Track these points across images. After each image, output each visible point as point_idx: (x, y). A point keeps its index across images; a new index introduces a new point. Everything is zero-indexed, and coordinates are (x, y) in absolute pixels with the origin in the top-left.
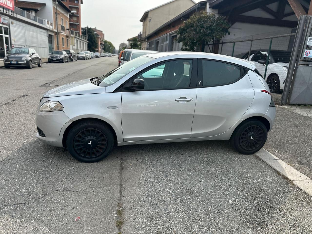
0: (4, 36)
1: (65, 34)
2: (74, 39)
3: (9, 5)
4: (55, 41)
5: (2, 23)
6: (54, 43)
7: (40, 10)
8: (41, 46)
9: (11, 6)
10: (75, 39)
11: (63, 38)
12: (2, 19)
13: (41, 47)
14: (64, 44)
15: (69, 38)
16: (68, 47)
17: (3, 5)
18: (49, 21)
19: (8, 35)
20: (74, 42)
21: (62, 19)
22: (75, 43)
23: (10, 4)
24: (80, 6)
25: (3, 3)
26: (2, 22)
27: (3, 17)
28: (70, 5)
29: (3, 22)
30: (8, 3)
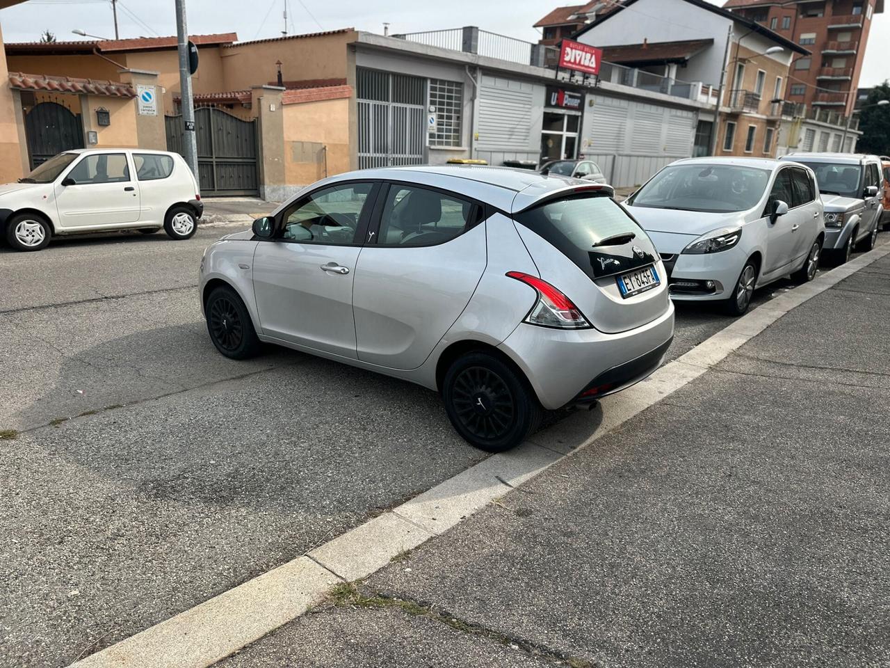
0: (566, 134)
1: (764, 117)
2: (801, 128)
3: (587, 63)
4: (719, 137)
5: (564, 105)
6: (715, 144)
7: (690, 58)
8: (666, 154)
9: (591, 65)
10: (804, 128)
11: (752, 129)
12: (566, 96)
13: (665, 157)
14: (753, 144)
15: (777, 127)
16: (767, 153)
17: (570, 65)
18: (709, 85)
19: (576, 132)
20: (799, 135)
21: (761, 74)
22: (800, 140)
23: (590, 60)
24: (870, 22)
25: (572, 61)
26: (566, 104)
27: (569, 93)
28: (832, 24)
29: (569, 104)
30: (585, 59)
